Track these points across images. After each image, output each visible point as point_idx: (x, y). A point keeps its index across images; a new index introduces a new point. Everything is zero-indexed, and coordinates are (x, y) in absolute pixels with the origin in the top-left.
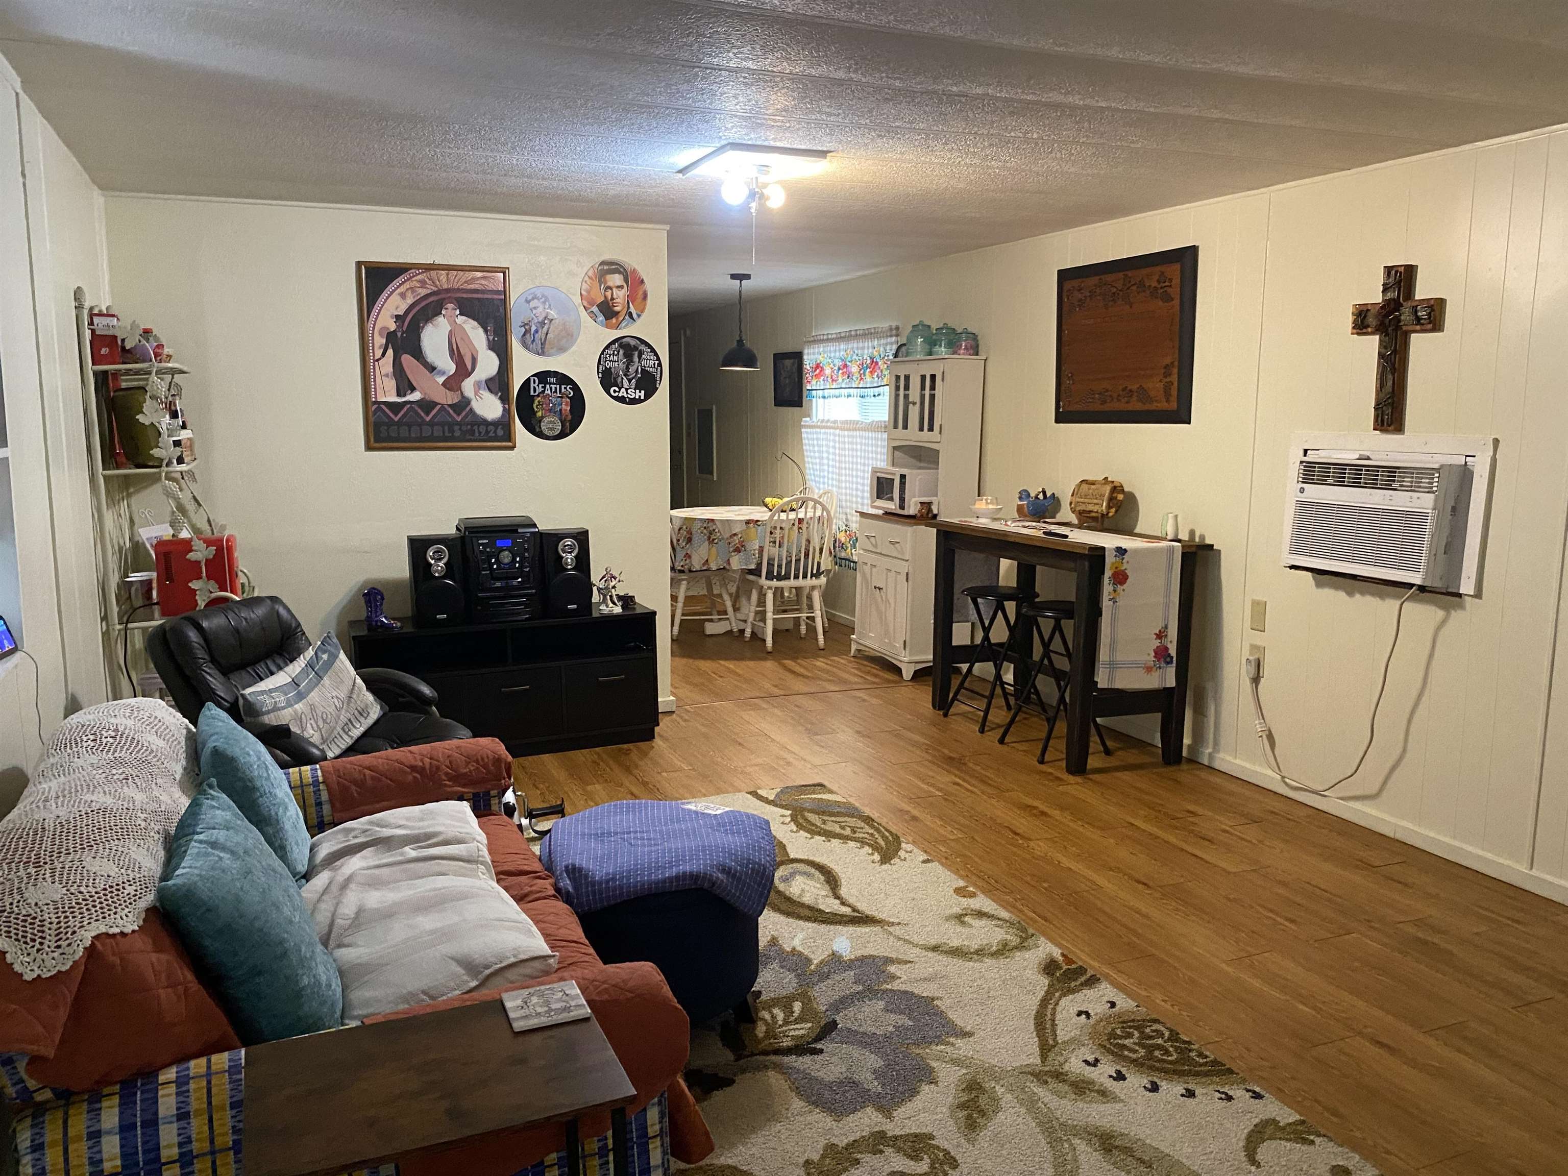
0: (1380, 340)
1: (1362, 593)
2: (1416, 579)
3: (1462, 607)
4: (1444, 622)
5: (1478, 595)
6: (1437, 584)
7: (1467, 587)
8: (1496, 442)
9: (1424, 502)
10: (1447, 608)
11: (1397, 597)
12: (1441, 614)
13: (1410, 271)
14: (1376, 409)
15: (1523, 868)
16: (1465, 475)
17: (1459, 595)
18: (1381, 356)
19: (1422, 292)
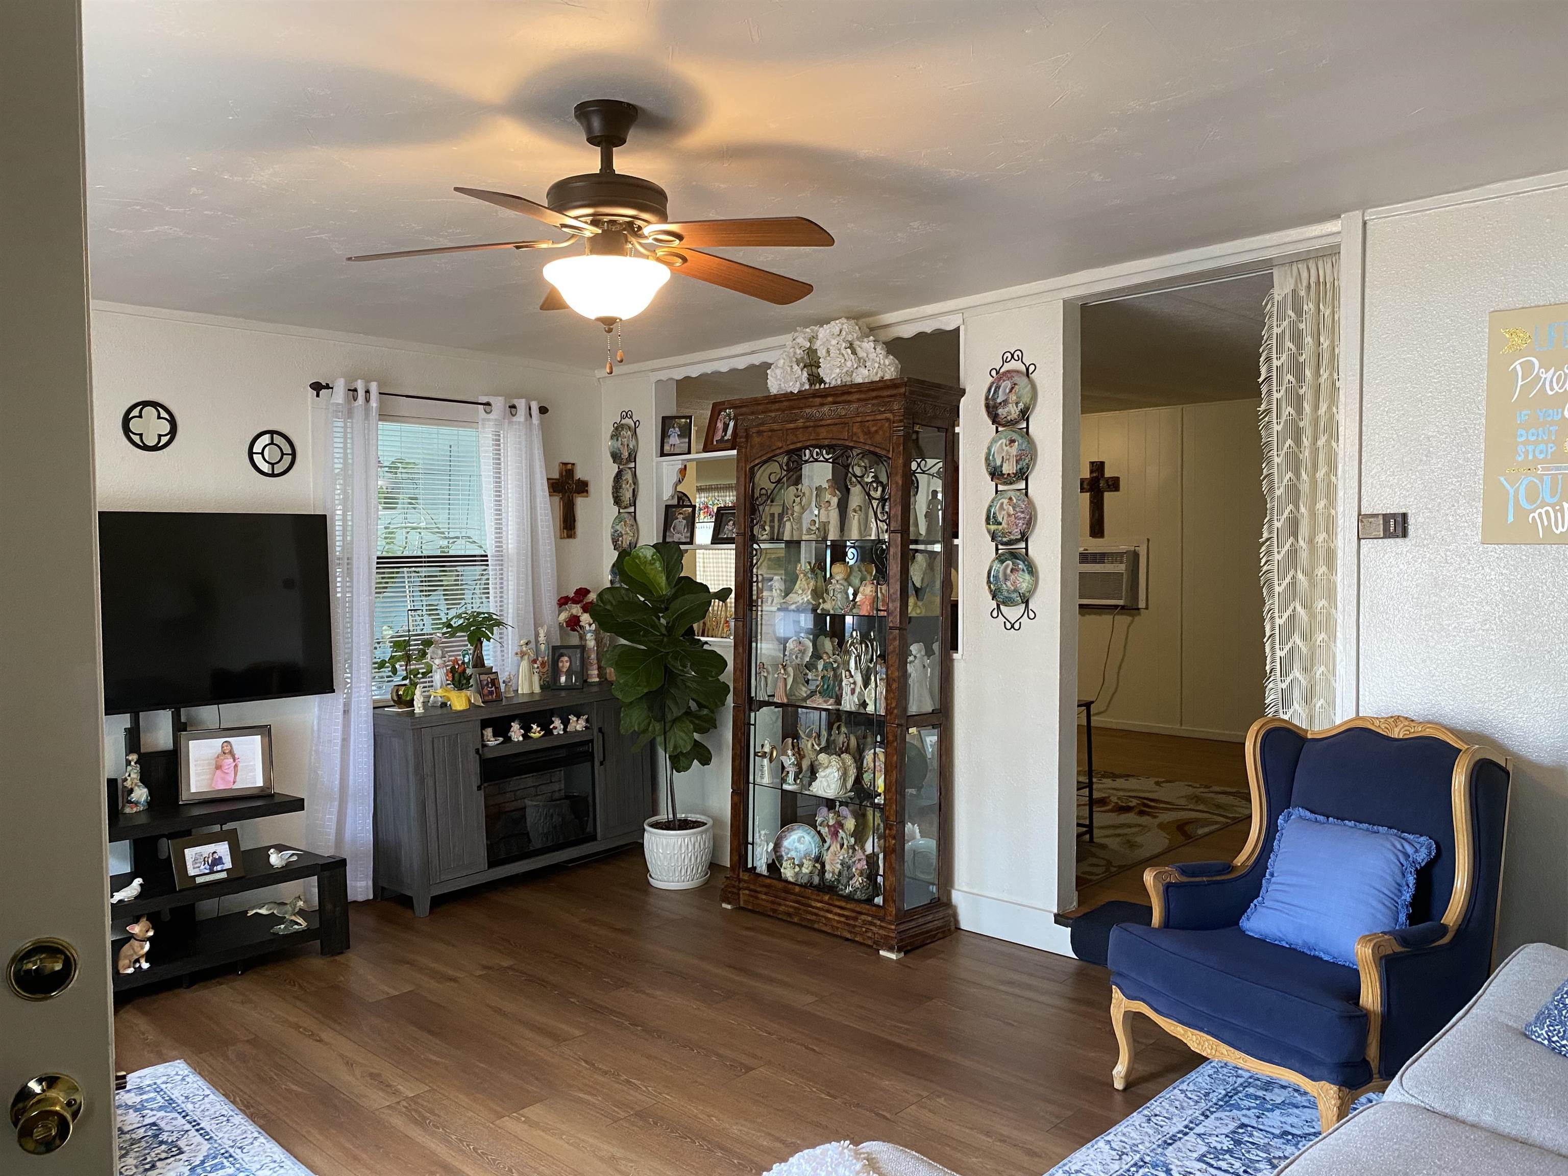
0: (1091, 497)
1: (1090, 614)
2: (1121, 602)
3: (1139, 614)
4: (1132, 622)
5: (1147, 608)
6: (1129, 604)
7: (1142, 604)
8: (1148, 540)
9: (1121, 568)
10: (1133, 616)
11: (1110, 614)
12: (1130, 618)
13: (1102, 464)
14: (1091, 527)
15: (1178, 726)
16: (1136, 555)
17: (1138, 609)
18: (1091, 502)
19: (1108, 474)
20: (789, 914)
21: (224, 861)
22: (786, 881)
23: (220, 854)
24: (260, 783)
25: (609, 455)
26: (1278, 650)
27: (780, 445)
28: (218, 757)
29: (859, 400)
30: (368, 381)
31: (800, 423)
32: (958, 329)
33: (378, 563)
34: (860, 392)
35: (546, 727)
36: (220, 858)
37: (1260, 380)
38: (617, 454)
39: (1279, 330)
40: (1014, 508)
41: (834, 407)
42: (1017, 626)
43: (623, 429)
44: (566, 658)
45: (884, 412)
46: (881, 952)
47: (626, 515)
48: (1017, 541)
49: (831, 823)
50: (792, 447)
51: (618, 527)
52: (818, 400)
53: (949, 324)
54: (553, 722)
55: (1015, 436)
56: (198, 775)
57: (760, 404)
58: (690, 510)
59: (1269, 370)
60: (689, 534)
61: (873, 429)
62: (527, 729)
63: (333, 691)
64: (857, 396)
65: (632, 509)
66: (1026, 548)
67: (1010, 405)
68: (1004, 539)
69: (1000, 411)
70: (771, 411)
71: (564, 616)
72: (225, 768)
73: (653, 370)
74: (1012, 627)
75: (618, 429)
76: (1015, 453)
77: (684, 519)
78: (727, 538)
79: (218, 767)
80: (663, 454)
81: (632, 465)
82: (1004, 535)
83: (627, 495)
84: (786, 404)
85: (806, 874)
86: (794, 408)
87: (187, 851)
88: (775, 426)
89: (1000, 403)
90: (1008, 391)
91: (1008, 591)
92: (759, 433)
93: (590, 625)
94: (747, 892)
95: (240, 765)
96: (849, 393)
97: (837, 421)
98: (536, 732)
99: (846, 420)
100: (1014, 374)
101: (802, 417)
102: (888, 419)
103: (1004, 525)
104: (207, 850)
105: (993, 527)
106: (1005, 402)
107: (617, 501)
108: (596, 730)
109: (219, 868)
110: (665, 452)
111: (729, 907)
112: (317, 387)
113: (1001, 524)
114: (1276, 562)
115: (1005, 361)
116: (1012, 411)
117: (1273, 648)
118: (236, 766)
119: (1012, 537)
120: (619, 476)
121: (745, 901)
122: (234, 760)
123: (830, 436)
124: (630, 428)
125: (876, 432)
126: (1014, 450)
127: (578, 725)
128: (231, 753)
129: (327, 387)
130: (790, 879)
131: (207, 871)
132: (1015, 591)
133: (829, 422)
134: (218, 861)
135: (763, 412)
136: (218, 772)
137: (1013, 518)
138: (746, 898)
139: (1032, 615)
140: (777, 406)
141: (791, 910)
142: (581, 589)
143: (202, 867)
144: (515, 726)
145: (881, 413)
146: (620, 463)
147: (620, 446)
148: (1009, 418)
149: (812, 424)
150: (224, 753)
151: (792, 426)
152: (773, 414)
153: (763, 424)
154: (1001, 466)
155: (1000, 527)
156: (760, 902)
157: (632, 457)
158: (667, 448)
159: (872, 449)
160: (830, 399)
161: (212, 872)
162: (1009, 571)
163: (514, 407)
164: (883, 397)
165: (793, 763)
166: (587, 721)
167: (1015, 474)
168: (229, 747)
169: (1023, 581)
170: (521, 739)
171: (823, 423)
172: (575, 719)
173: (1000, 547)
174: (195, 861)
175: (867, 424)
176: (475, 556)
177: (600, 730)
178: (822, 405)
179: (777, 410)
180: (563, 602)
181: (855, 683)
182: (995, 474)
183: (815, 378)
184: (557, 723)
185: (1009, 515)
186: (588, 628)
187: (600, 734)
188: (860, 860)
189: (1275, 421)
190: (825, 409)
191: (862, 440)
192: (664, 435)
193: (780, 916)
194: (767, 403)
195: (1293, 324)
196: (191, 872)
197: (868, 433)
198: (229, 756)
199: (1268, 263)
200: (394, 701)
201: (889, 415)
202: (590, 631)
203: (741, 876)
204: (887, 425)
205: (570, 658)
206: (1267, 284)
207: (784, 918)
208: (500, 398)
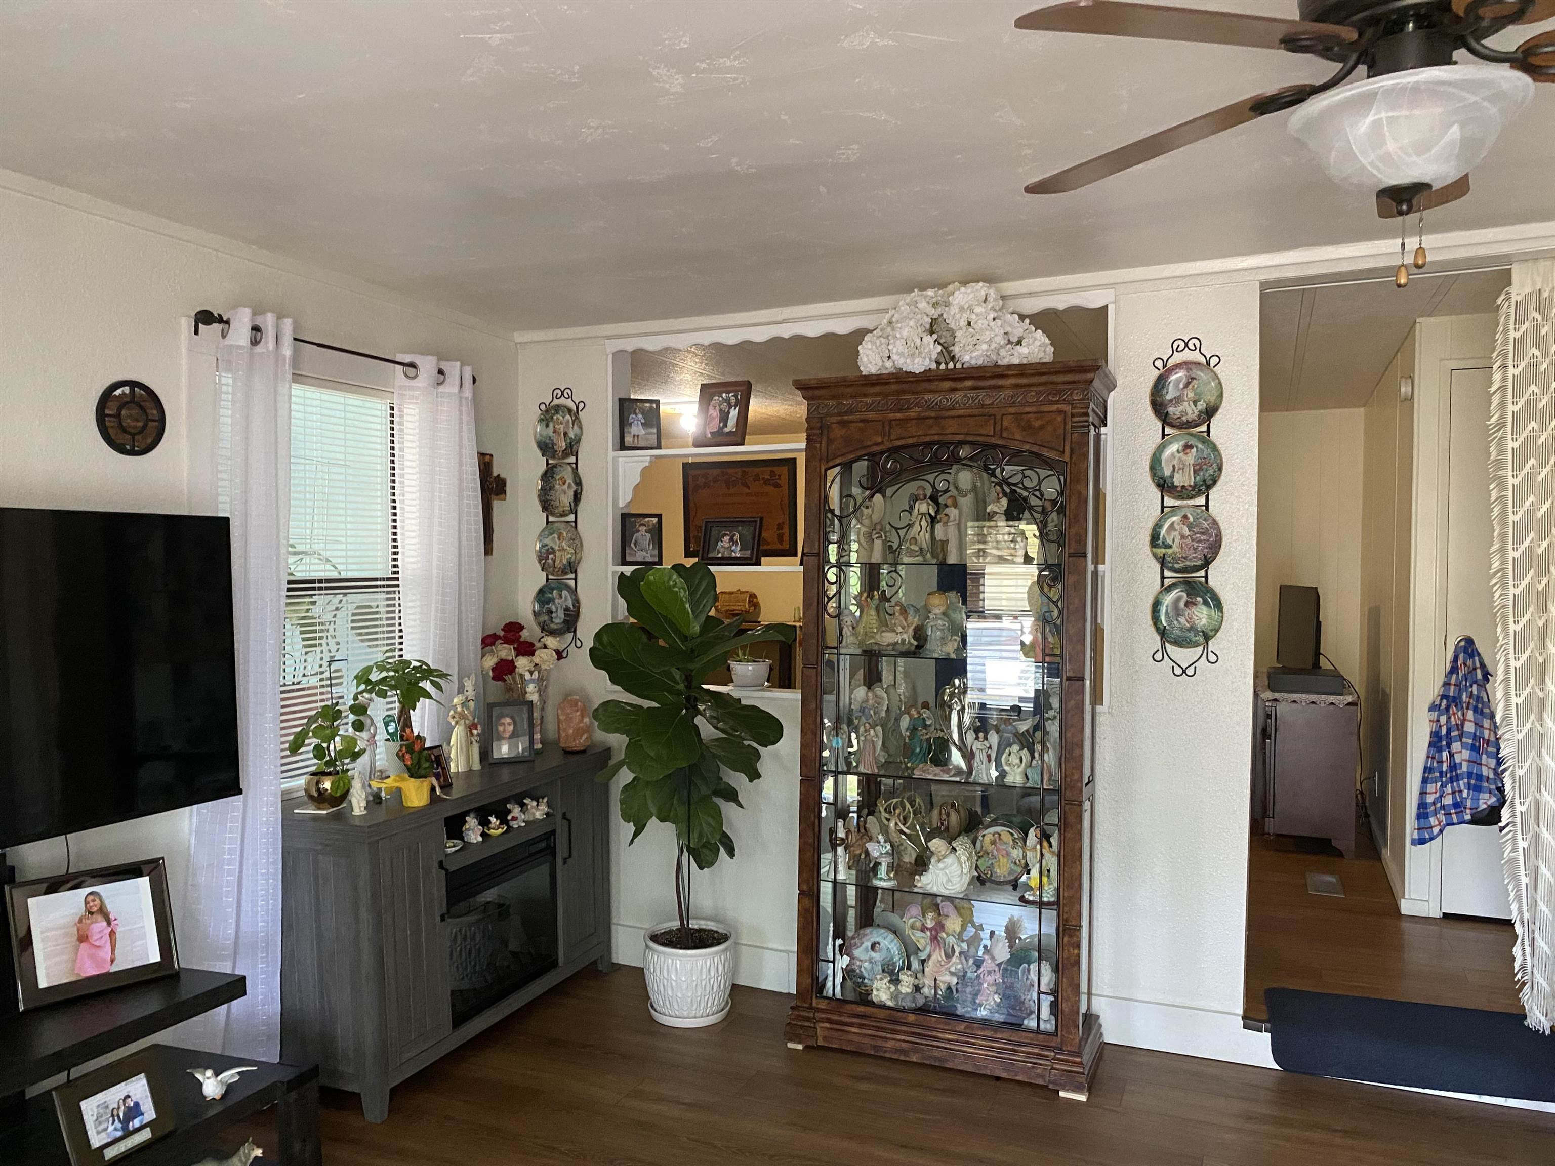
20: (903, 1052)
21: (143, 1108)
22: (883, 1006)
23: (134, 1099)
24: (154, 956)
25: (535, 446)
26: (1514, 697)
27: (879, 440)
28: (80, 921)
29: (1017, 386)
30: (279, 317)
31: (913, 413)
32: (1106, 307)
33: (289, 590)
34: (1022, 375)
35: (503, 817)
36: (137, 1104)
37: (1493, 389)
38: (546, 445)
39: (1518, 335)
40: (1190, 527)
41: (972, 394)
42: (1190, 671)
43: (557, 412)
44: (508, 720)
45: (1057, 402)
46: (1062, 1094)
47: (563, 526)
48: (1197, 569)
49: (930, 924)
50: (899, 443)
51: (547, 541)
52: (947, 385)
53: (1093, 300)
54: (509, 812)
55: (1192, 441)
56: (47, 957)
57: (849, 386)
58: (655, 520)
59: (1504, 379)
60: (656, 552)
61: (1037, 424)
62: (485, 823)
63: (240, 792)
64: (1013, 381)
65: (571, 518)
66: (1206, 577)
67: (1186, 404)
68: (1177, 566)
69: (1171, 410)
70: (865, 395)
71: (490, 662)
72: (94, 938)
73: (609, 338)
74: (1184, 672)
75: (549, 414)
76: (1192, 462)
77: (646, 532)
78: (722, 558)
79: (83, 938)
80: (623, 447)
81: (572, 459)
82: (1176, 560)
83: (565, 499)
84: (894, 387)
85: (907, 994)
86: (904, 392)
87: (84, 1104)
88: (871, 415)
89: (1171, 401)
90: (1181, 386)
91: (1181, 629)
92: (843, 424)
93: (531, 673)
94: (827, 1025)
95: (119, 930)
96: (1003, 376)
97: (976, 412)
98: (496, 828)
99: (992, 411)
100: (1193, 367)
101: (917, 405)
102: (1060, 412)
103: (1175, 548)
104: (113, 1095)
105: (1161, 551)
106: (1178, 400)
107: (547, 505)
108: (559, 816)
109: (137, 1123)
110: (626, 444)
111: (800, 1047)
112: (205, 318)
113: (1170, 547)
114: (1511, 597)
115: (1175, 350)
116: (1190, 411)
117: (1507, 694)
118: (112, 933)
119: (1188, 563)
120: (548, 475)
121: (825, 1038)
122: (109, 923)
123: (965, 431)
124: (570, 411)
125: (1042, 427)
126: (1191, 458)
127: (537, 811)
128: (103, 912)
129: (220, 320)
130: (890, 1003)
131: (119, 1134)
132: (1192, 628)
133: (961, 412)
134: (134, 1111)
135: (852, 397)
136: (83, 946)
137: (1189, 540)
138: (826, 1033)
139: (1212, 658)
140: (877, 389)
141: (904, 1045)
142: (511, 623)
143: (111, 1128)
144: (472, 822)
145: (1052, 403)
146: (553, 457)
147: (551, 434)
148: (1184, 419)
149: (933, 414)
150: (92, 913)
151: (898, 416)
152: (869, 400)
153: (850, 412)
154: (1172, 477)
155: (1170, 551)
156: (851, 1037)
157: (572, 449)
158: (628, 440)
159: (1035, 449)
160: (969, 383)
161: (128, 1134)
162: (1182, 604)
163: (441, 372)
164: (1057, 383)
165: (887, 853)
166: (549, 805)
167: (1194, 488)
168: (98, 902)
169: (1202, 615)
170: (480, 839)
171: (952, 413)
172: (535, 803)
173: (1167, 573)
174: (98, 1122)
175: (1026, 417)
176: (376, 580)
177: (564, 816)
178: (953, 390)
179: (877, 395)
180: (489, 641)
181: (990, 747)
182: (1165, 486)
183: (948, 354)
184: (516, 811)
185: (1183, 537)
186: (527, 676)
187: (565, 823)
188: (989, 972)
189: (1510, 437)
190: (958, 396)
191: (1018, 437)
192: (623, 423)
193: (888, 1055)
194: (863, 385)
195: (1537, 329)
196: (96, 1141)
197: (1027, 428)
198: (100, 918)
199: (1508, 258)
200: (311, 797)
201: (1067, 408)
202: (532, 681)
203: (814, 1005)
204: (1059, 419)
205: (512, 718)
206: (1504, 279)
207: (895, 1056)
208: (430, 358)
